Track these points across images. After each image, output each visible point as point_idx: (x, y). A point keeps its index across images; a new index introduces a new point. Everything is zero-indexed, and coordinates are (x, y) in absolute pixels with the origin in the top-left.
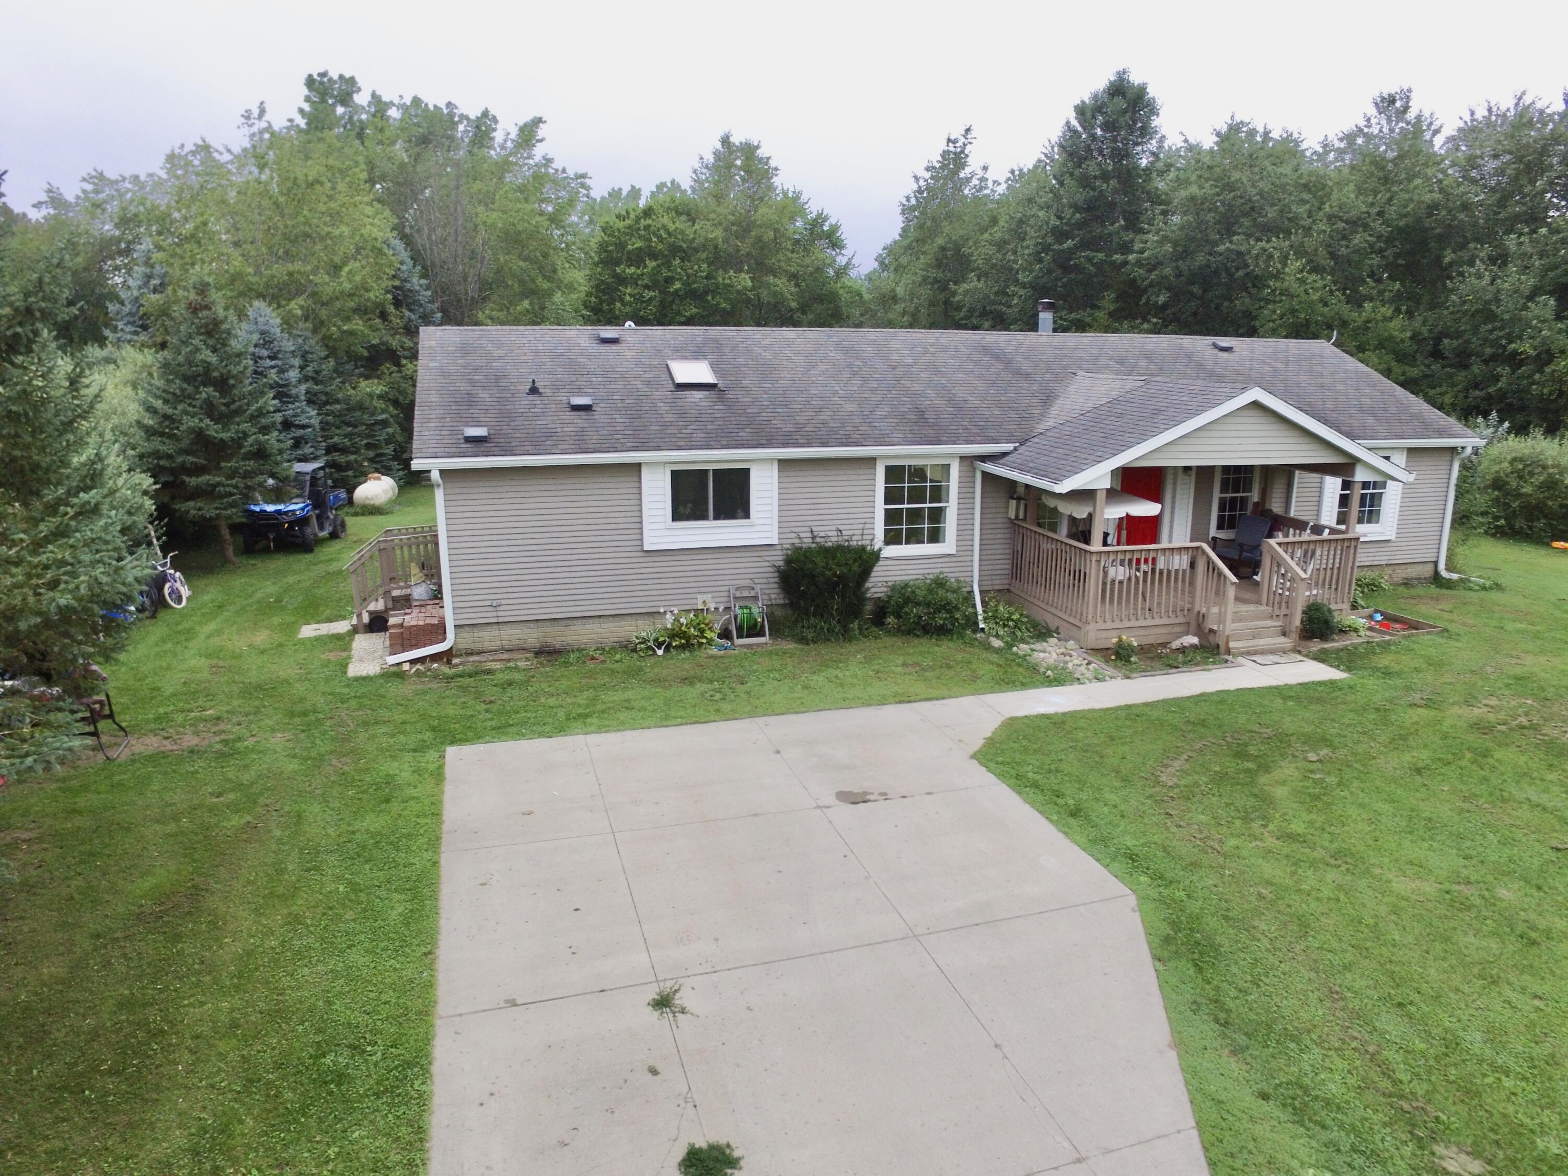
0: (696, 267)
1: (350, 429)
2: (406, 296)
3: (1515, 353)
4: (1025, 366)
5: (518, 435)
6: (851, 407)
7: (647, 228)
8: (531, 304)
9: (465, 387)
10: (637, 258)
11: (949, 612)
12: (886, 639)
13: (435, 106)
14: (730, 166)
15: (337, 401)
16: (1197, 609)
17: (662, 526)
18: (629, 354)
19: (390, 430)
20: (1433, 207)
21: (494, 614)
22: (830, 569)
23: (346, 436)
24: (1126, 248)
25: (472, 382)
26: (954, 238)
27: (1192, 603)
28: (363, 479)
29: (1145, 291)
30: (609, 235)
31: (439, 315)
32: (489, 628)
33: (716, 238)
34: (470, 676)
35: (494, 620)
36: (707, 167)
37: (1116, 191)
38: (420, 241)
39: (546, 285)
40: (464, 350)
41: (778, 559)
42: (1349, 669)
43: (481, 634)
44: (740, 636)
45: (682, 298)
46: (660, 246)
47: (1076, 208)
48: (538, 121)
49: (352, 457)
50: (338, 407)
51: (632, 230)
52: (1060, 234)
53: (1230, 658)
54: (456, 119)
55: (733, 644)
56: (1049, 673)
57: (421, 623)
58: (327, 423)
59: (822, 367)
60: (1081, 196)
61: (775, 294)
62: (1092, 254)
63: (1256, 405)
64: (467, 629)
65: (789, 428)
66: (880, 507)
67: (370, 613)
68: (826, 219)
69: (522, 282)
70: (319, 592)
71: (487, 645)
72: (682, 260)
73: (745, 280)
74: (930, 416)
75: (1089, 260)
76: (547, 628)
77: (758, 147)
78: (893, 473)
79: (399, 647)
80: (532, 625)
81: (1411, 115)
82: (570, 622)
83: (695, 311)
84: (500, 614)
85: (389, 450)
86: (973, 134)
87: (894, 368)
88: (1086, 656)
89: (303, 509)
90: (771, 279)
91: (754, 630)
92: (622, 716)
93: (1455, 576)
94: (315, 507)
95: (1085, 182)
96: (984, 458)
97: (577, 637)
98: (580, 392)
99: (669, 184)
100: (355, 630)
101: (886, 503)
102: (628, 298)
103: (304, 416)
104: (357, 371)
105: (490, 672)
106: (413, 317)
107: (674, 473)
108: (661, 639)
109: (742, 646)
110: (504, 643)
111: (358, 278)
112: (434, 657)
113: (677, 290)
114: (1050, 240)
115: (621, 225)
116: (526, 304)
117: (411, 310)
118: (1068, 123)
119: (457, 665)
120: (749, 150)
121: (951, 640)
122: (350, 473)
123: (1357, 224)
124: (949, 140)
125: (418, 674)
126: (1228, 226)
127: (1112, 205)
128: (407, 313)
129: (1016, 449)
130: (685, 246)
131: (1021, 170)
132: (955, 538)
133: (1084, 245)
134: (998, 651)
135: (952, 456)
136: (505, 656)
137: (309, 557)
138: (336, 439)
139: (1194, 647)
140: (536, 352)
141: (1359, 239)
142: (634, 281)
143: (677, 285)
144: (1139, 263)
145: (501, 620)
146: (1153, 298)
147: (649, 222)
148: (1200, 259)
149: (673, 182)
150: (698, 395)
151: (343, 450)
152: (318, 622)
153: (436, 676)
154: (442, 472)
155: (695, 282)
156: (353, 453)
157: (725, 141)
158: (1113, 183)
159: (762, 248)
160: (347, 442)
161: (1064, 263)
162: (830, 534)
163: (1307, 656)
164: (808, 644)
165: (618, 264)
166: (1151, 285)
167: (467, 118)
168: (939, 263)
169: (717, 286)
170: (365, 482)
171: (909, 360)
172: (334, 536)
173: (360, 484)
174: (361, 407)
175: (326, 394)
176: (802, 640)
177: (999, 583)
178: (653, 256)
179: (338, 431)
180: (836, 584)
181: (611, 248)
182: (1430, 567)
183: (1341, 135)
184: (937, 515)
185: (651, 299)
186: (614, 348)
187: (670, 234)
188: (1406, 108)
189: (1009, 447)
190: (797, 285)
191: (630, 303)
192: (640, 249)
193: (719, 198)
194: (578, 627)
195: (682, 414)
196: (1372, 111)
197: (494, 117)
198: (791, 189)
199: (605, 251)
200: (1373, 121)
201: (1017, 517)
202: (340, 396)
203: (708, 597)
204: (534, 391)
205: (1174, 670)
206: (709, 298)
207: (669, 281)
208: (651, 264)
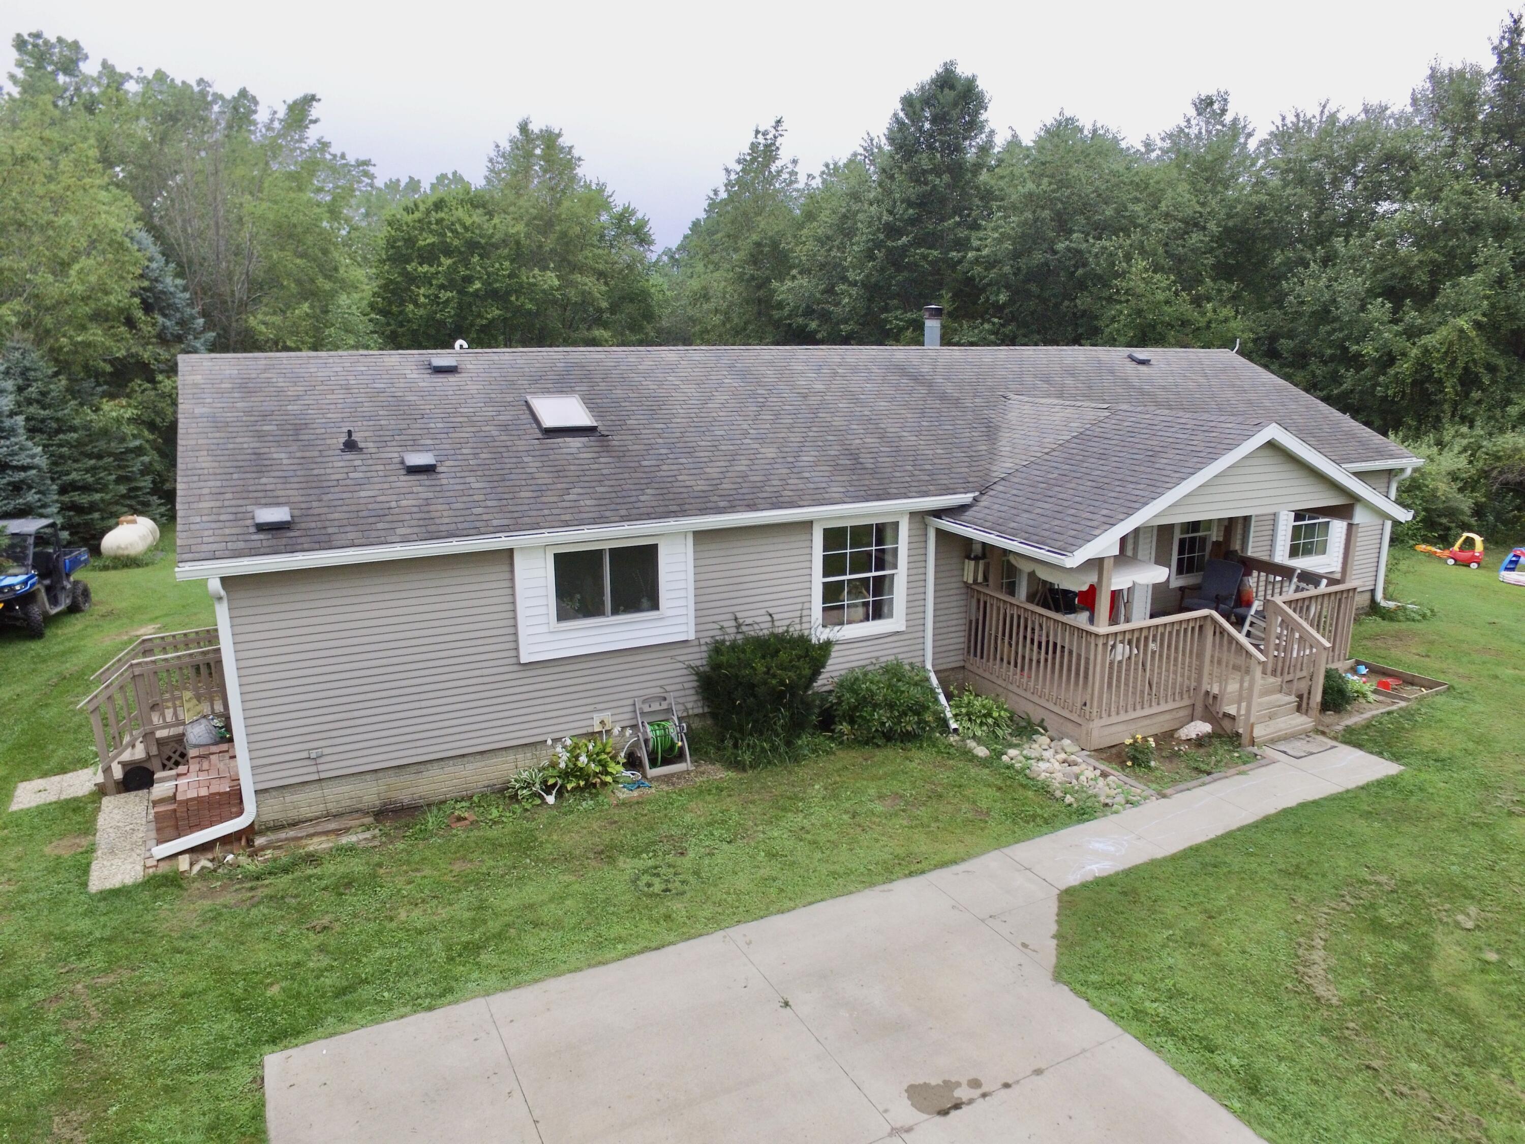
0: (497, 265)
1: (93, 462)
2: (157, 298)
3: (1359, 355)
4: (950, 389)
5: (336, 516)
6: (770, 452)
7: (439, 222)
8: (312, 307)
9: (248, 443)
10: (429, 256)
11: (917, 713)
12: (841, 754)
13: (183, 83)
14: (529, 155)
15: (73, 429)
16: (1205, 687)
17: (544, 629)
18: (473, 388)
19: (146, 459)
20: (1261, 208)
21: (314, 769)
22: (774, 676)
23: (87, 471)
24: (962, 245)
25: (260, 436)
26: (770, 234)
27: (1199, 680)
28: (112, 521)
29: (983, 290)
30: (396, 230)
31: (201, 321)
32: (307, 788)
33: (518, 233)
34: (286, 871)
35: (316, 777)
36: (503, 156)
37: (948, 186)
38: (173, 233)
39: (328, 286)
40: (246, 387)
41: (698, 658)
42: (1396, 758)
43: (295, 797)
44: (654, 764)
45: (483, 299)
46: (456, 242)
47: (910, 204)
48: (310, 100)
49: (97, 496)
50: (75, 435)
51: (423, 225)
52: (892, 231)
53: (1255, 750)
54: (210, 98)
55: (644, 776)
56: (1069, 799)
57: (204, 792)
58: (62, 456)
59: (720, 397)
60: (913, 191)
61: (583, 293)
62: (927, 252)
63: (1272, 445)
64: (274, 793)
65: (700, 486)
66: (818, 580)
67: (124, 764)
68: (633, 213)
69: (299, 282)
70: (48, 714)
71: (306, 812)
72: (482, 257)
73: (551, 279)
74: (868, 462)
75: (924, 257)
76: (392, 779)
77: (559, 135)
78: (833, 537)
79: (170, 832)
80: (368, 777)
81: (1228, 118)
82: (422, 767)
83: (497, 312)
84: (321, 767)
85: (146, 483)
86: (784, 126)
87: (805, 397)
88: (1092, 761)
89: (25, 583)
90: (578, 277)
91: (670, 755)
92: (531, 942)
93: (1391, 604)
94: (42, 576)
95: (917, 175)
96: (938, 513)
97: (433, 786)
98: (416, 446)
99: (450, 176)
100: (101, 791)
101: (825, 576)
102: (422, 299)
103: (23, 455)
104: (99, 389)
105: (312, 859)
106: (168, 323)
107: (556, 556)
108: (551, 782)
109: (657, 778)
110: (330, 806)
111: (93, 279)
112: (226, 840)
113: (477, 290)
114: (881, 236)
115: (409, 218)
116: (306, 307)
117: (165, 316)
118: (895, 115)
119: (263, 848)
120: (550, 139)
121: (921, 747)
122: (96, 515)
123: (1194, 224)
124: (757, 132)
125: (204, 874)
126: (1063, 227)
127: (943, 201)
128: (160, 319)
129: (975, 499)
130: (483, 241)
131: (835, 164)
132: (904, 611)
133: (918, 242)
134: (984, 763)
135: (902, 513)
136: (333, 826)
137: (35, 647)
138: (74, 476)
139: (1209, 736)
140: (347, 388)
141: (1195, 238)
142: (427, 280)
143: (478, 285)
144: (977, 261)
145: (323, 775)
146: (993, 298)
147: (441, 215)
148: (1038, 257)
149: (455, 173)
150: (575, 443)
151: (85, 488)
152: (45, 775)
153: (233, 876)
154: (224, 580)
155: (497, 281)
156: (97, 491)
157: (524, 128)
158: (946, 177)
159: (567, 244)
160: (89, 478)
161: (896, 260)
162: (758, 620)
163: (1335, 738)
164: (744, 770)
165: (408, 261)
166: (990, 284)
167: (221, 97)
168: (754, 260)
169: (521, 285)
170: (117, 524)
171: (819, 386)
172: (74, 609)
173: (110, 529)
174: (105, 432)
175: (57, 420)
176: (736, 765)
177: (954, 660)
178: (448, 253)
179: (76, 466)
180: (782, 695)
181: (399, 244)
182: (1367, 596)
183: (1163, 135)
184: (881, 586)
185: (448, 301)
186: (452, 379)
187: (466, 229)
188: (1224, 111)
189: (967, 498)
190: (606, 284)
191: (424, 306)
192: (433, 244)
193: (518, 189)
194: (434, 772)
195: (559, 472)
196: (1192, 112)
197: (254, 98)
198: (595, 181)
199: (393, 247)
200: (1193, 122)
201: (975, 580)
202: (77, 422)
203: (607, 716)
204: (350, 445)
205: (1207, 778)
206: (513, 298)
207: (468, 280)
208: (447, 262)
